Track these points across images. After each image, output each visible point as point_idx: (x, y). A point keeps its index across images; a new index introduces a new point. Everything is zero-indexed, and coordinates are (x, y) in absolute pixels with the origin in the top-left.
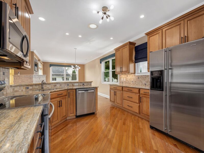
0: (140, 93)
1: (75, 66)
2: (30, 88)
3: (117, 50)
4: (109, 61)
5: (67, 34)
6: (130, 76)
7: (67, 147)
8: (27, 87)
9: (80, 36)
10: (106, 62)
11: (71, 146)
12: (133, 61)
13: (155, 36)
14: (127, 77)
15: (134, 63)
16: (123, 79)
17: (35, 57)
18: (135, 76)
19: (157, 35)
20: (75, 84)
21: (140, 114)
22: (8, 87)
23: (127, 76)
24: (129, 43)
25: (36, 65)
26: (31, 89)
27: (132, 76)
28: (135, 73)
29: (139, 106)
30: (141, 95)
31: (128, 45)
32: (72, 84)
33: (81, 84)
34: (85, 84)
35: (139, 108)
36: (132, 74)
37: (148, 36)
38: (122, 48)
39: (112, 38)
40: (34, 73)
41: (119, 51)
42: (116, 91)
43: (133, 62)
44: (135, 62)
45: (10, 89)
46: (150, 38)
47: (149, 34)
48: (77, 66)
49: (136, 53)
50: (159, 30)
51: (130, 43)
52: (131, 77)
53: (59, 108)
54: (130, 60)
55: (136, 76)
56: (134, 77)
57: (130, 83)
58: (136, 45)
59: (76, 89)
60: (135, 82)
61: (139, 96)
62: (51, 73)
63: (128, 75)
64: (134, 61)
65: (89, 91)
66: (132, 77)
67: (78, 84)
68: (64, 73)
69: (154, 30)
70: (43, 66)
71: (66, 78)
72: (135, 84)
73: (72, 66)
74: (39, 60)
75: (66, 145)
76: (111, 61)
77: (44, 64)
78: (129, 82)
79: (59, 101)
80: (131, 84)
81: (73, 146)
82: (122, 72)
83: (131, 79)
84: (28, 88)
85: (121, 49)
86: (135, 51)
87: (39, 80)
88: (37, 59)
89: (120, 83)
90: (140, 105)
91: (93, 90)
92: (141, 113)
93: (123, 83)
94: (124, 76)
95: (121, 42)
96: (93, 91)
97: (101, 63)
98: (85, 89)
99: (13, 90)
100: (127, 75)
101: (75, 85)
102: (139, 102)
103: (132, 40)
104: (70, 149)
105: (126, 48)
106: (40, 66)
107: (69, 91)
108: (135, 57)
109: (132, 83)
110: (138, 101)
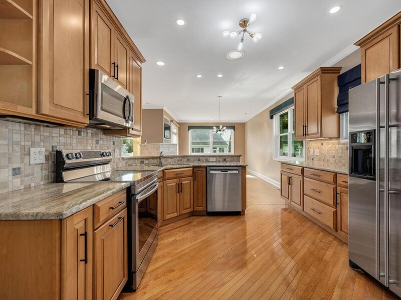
0: (337, 184)
1: (218, 127)
2: (146, 162)
3: (298, 88)
4: (286, 114)
5: (199, 76)
6: (328, 144)
7: (176, 251)
8: (142, 160)
9: (220, 76)
10: (282, 116)
11: (181, 251)
12: (334, 109)
13: (379, 45)
14: (322, 146)
15: (337, 114)
16: (314, 151)
17: (165, 116)
18: (339, 144)
19: (386, 41)
20: (211, 158)
21: (337, 231)
22: (119, 160)
23: (322, 144)
24: (321, 70)
25: (168, 128)
26: (147, 164)
27: (333, 144)
28: (339, 137)
29: (335, 213)
30: (339, 188)
31: (318, 75)
32: (206, 158)
33: (221, 159)
34: (228, 159)
35: (335, 218)
36: (331, 138)
37: (364, 48)
38: (306, 85)
39: (281, 68)
40: (164, 141)
41: (302, 91)
42: (291, 175)
43: (334, 112)
44: (339, 111)
45: (122, 162)
46: (368, 52)
47: (366, 43)
48: (221, 127)
49: (340, 92)
50: (390, 29)
51: (324, 70)
52: (330, 146)
53: (178, 194)
54: (325, 107)
55: (341, 144)
56: (337, 146)
57: (328, 161)
58: (342, 72)
59: (206, 167)
60: (341, 157)
61: (335, 190)
62: (190, 140)
63: (325, 142)
64: (336, 110)
65: (229, 172)
66: (333, 147)
67: (215, 158)
68: (210, 140)
69: (377, 30)
70: (179, 129)
71: (220, 149)
72: (340, 162)
73: (215, 128)
74: (172, 121)
75: (176, 249)
76: (291, 112)
77: (181, 125)
78: (327, 158)
79: (179, 184)
80: (331, 163)
81: (183, 253)
82: (308, 135)
83: (331, 152)
84: (142, 162)
85: (305, 87)
86: (339, 85)
87: (168, 152)
88: (169, 120)
89: (308, 159)
90: (337, 210)
91: (237, 170)
92: (339, 230)
93: (313, 159)
94: (315, 144)
95: (305, 71)
96: (237, 172)
97: (272, 117)
98: (222, 168)
99: (126, 164)
100: (322, 142)
101: (211, 161)
102: (334, 203)
103: (329, 64)
104: (179, 255)
105: (315, 83)
106: (174, 129)
107: (195, 170)
108: (338, 101)
109: (332, 160)
110: (331, 202)
